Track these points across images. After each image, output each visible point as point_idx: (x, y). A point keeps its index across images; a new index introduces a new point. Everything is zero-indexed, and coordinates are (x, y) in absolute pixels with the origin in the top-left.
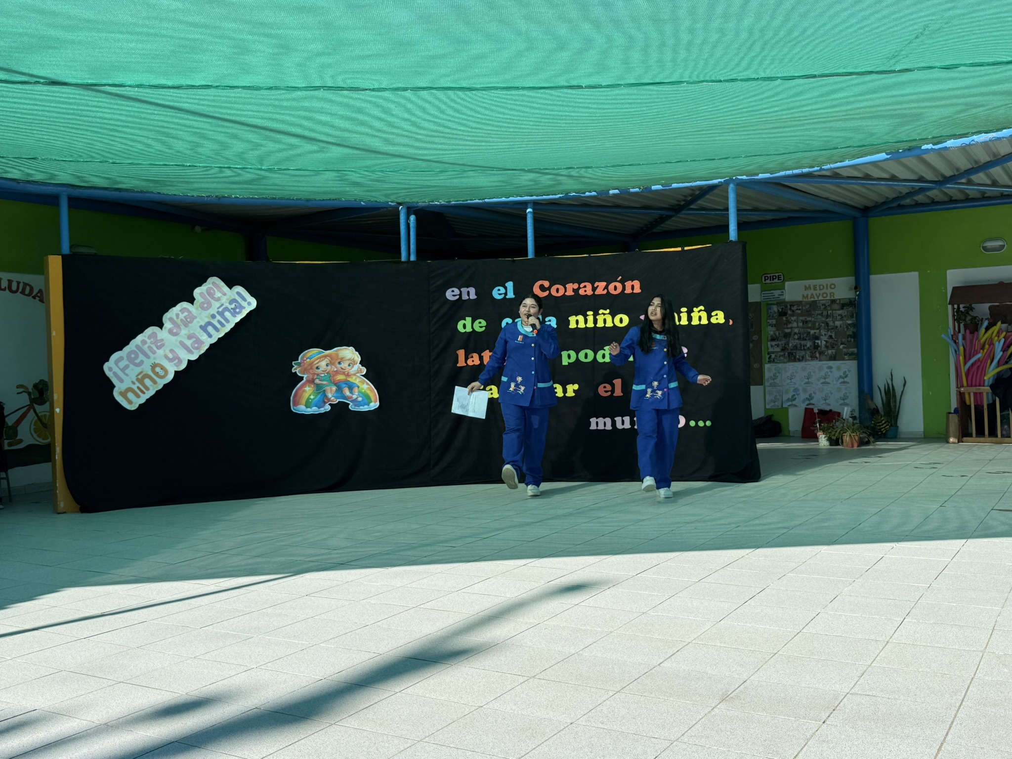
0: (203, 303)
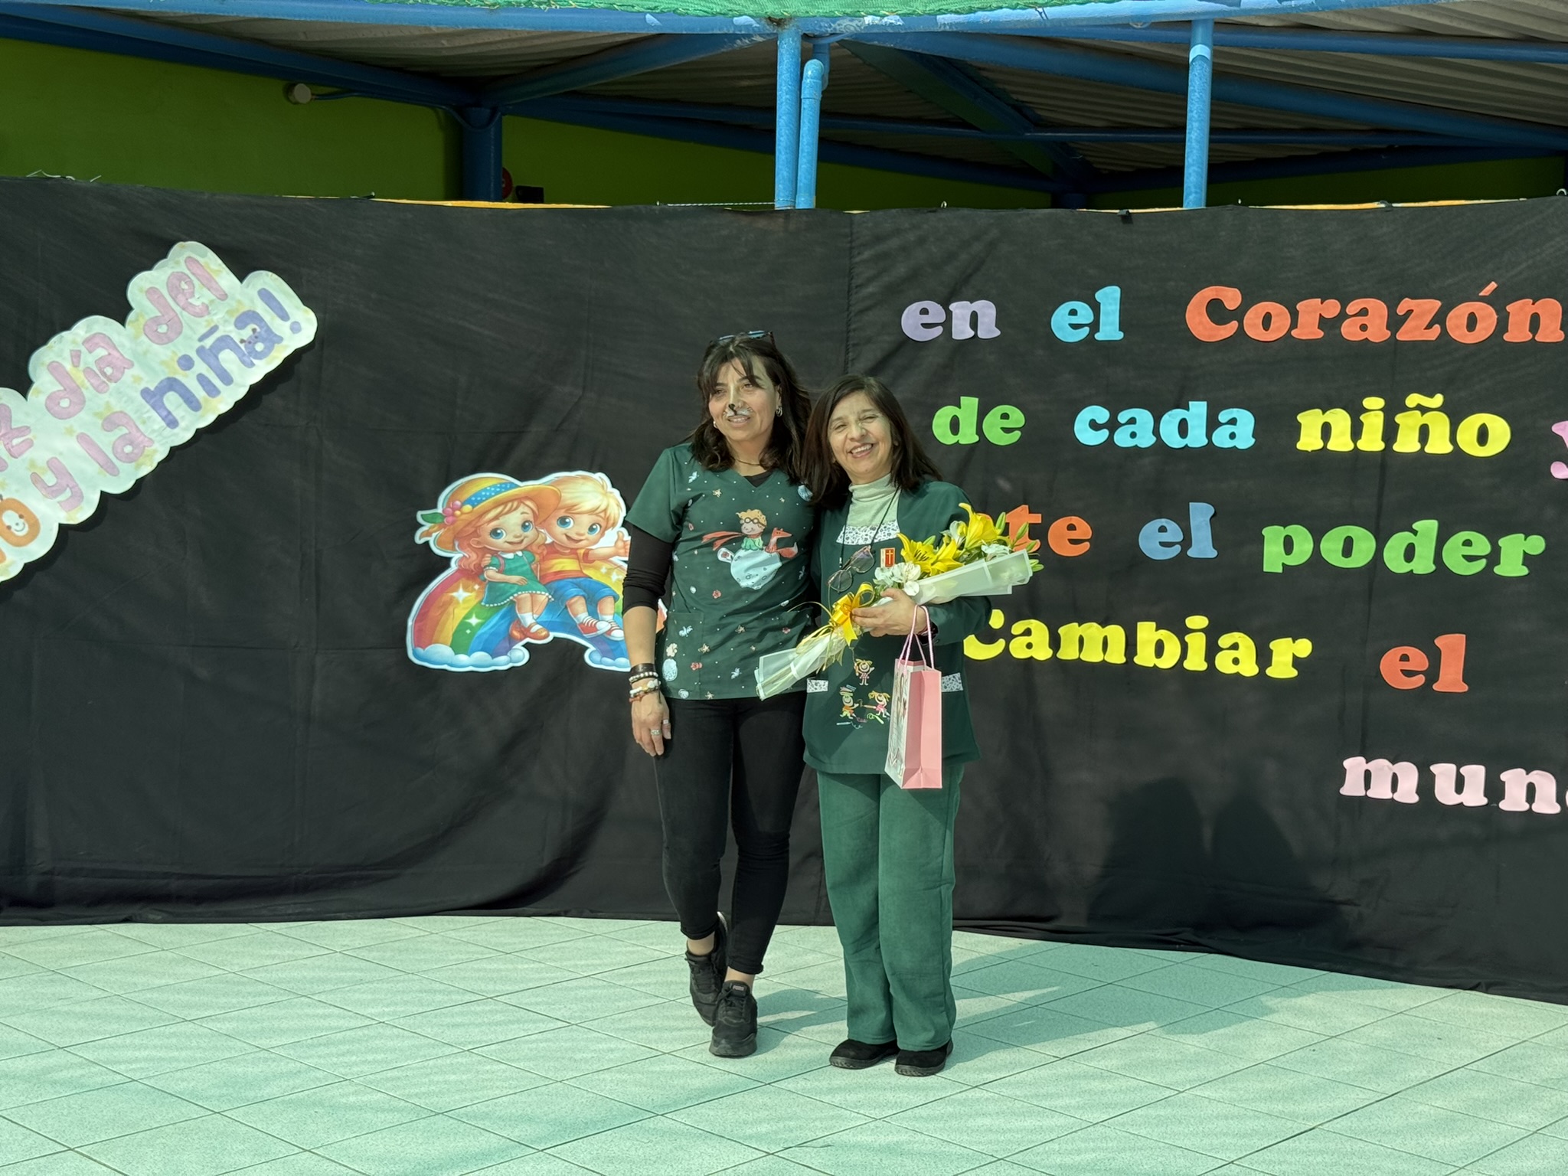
0: (156, 321)
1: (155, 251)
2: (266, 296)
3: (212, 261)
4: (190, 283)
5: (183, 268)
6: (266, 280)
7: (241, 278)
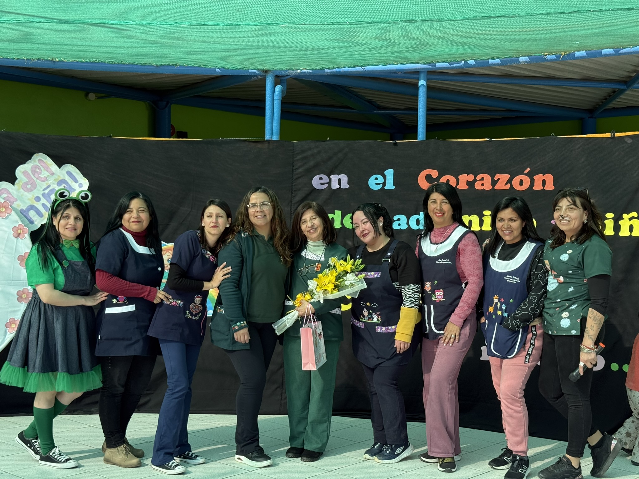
1: (26, 157)
2: (69, 174)
3: (49, 161)
4: (40, 169)
5: (37, 163)
6: (70, 168)
7: (60, 167)
